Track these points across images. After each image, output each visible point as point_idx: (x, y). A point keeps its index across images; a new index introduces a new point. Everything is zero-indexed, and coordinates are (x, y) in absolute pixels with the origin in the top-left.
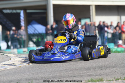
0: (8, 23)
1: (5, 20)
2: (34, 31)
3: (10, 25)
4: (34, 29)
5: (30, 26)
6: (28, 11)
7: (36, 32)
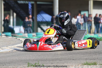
0: (21, 12)
1: (19, 9)
2: (43, 19)
3: (23, 13)
4: (42, 18)
5: (39, 15)
6: (38, 3)
7: (44, 20)
